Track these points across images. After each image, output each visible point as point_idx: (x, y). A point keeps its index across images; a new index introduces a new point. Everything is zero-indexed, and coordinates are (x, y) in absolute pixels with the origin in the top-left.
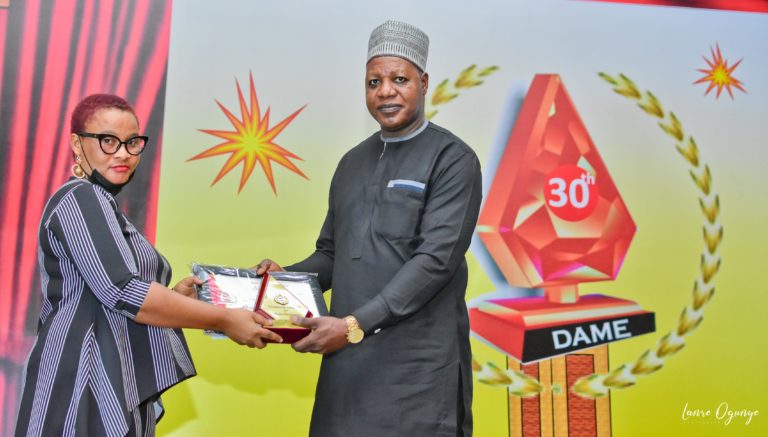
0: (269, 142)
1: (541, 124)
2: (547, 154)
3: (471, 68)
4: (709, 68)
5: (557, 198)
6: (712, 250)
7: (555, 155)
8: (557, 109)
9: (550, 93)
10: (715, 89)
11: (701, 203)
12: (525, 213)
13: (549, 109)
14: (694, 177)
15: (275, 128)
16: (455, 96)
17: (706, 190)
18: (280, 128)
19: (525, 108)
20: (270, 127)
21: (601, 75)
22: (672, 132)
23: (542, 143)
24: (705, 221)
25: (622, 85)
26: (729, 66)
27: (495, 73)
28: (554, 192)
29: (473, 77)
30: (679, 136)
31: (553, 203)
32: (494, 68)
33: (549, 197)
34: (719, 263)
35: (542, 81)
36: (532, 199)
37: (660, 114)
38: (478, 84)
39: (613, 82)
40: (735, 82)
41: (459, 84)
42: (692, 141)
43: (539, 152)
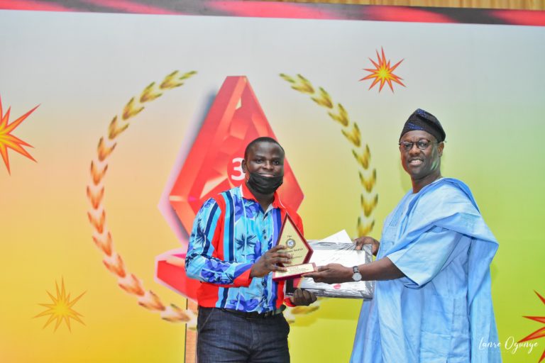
0: (8, 134)
1: (228, 115)
2: (232, 139)
3: (174, 73)
4: (374, 68)
5: (238, 174)
6: (368, 213)
7: (239, 140)
8: (242, 103)
9: (239, 90)
10: (378, 84)
11: (361, 176)
12: (210, 186)
13: (236, 104)
14: (356, 155)
15: (13, 123)
16: (159, 95)
17: (366, 165)
18: (17, 123)
19: (216, 104)
20: (9, 123)
21: (282, 75)
22: (339, 119)
23: (229, 131)
24: (363, 190)
25: (299, 83)
26: (391, 66)
27: (194, 75)
28: (236, 169)
29: (175, 80)
30: (345, 123)
31: (234, 178)
32: (193, 73)
33: (232, 172)
34: (373, 224)
35: (231, 82)
36: (217, 174)
37: (330, 105)
38: (179, 85)
39: (292, 81)
40: (396, 78)
41: (163, 86)
42: (356, 126)
43: (225, 138)
